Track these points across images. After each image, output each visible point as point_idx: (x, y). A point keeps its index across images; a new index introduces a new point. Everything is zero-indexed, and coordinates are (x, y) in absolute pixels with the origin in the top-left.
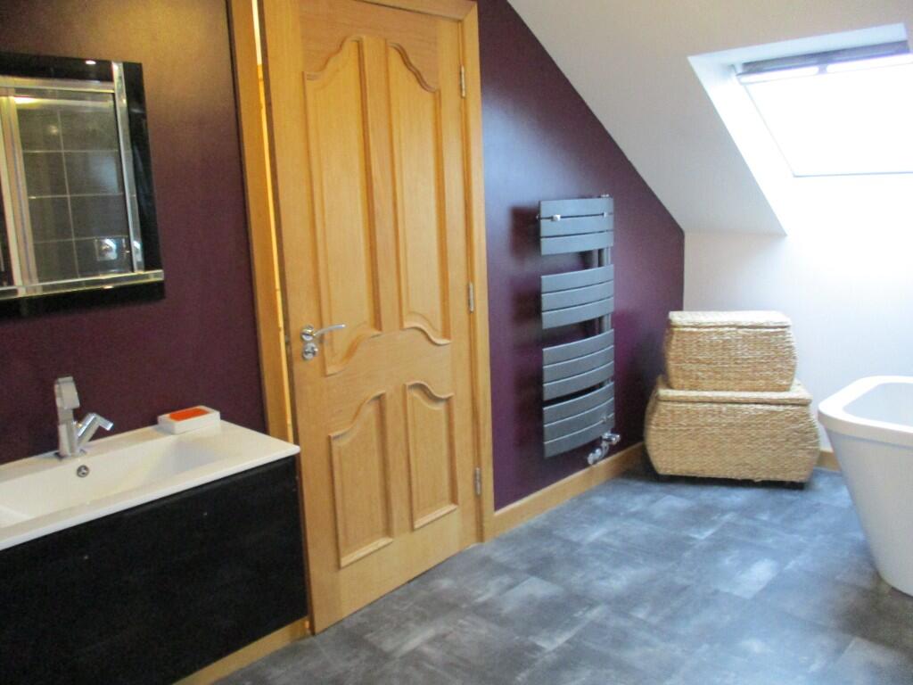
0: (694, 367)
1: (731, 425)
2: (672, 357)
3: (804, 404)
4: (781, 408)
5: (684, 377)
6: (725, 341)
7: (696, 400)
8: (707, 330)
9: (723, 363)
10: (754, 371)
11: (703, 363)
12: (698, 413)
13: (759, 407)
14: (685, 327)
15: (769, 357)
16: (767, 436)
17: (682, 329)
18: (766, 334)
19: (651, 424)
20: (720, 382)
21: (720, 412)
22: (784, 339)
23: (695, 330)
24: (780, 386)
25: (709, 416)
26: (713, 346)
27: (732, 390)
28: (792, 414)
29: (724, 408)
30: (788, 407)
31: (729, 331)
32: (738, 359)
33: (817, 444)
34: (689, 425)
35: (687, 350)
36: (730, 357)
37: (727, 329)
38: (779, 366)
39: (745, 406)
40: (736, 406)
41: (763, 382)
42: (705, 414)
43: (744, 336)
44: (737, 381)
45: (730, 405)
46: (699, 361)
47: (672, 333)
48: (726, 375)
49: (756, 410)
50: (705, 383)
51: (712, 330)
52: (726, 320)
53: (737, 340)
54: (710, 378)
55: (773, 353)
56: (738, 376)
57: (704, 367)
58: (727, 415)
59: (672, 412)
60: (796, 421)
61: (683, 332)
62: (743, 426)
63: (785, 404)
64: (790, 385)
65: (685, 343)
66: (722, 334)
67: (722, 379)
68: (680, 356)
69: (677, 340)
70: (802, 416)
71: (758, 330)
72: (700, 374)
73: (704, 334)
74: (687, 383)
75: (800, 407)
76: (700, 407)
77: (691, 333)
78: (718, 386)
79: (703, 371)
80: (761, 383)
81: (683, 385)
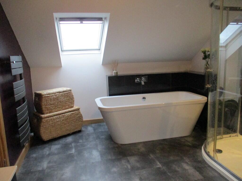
0: (50, 106)
1: (63, 120)
2: (43, 105)
3: (78, 109)
4: (74, 112)
5: (47, 110)
6: (57, 97)
7: (53, 115)
8: (52, 95)
9: (57, 103)
10: (65, 104)
11: (52, 104)
12: (54, 119)
13: (69, 113)
14: (45, 95)
15: (68, 99)
16: (72, 120)
17: (45, 96)
18: (67, 93)
19: (41, 126)
20: (57, 109)
21: (60, 117)
22: (71, 94)
23: (48, 95)
24: (71, 106)
25: (57, 119)
26: (54, 99)
27: (61, 110)
28: (77, 113)
29: (60, 116)
30: (76, 111)
31: (58, 94)
32: (61, 101)
33: (83, 119)
34: (52, 123)
35: (47, 102)
36: (59, 101)
37: (57, 93)
38: (71, 101)
39: (65, 114)
40: (63, 114)
41: (68, 106)
42: (56, 119)
43: (62, 95)
44: (62, 108)
45: (62, 115)
46: (51, 104)
47: (42, 97)
48: (59, 107)
49: (68, 114)
50: (53, 110)
51: (53, 94)
52: (56, 91)
53: (60, 96)
54: (54, 108)
55: (69, 98)
56: (61, 106)
57: (52, 106)
58: (62, 118)
59: (47, 121)
60: (78, 114)
61: (46, 97)
62: (66, 119)
63: (75, 111)
64: (73, 106)
65: (47, 100)
66: (56, 95)
67: (58, 108)
68: (45, 104)
69: (44, 99)
70: (79, 113)
71: (65, 92)
72: (52, 108)
73: (51, 96)
74: (48, 111)
75: (78, 111)
76: (54, 117)
77: (48, 96)
78: (57, 110)
79: (52, 107)
80: (67, 107)
81: (47, 112)
